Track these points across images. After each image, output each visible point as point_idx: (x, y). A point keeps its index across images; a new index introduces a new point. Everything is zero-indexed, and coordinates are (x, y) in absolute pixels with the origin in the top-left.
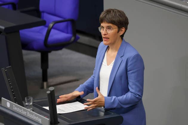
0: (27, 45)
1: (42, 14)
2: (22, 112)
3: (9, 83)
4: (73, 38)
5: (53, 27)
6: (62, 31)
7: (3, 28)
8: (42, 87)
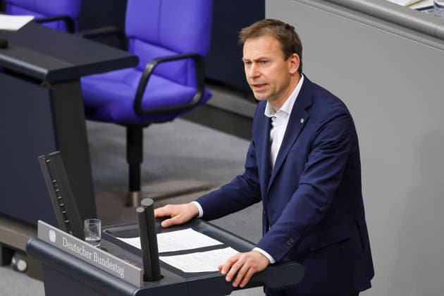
0: (97, 110)
1: (131, 41)
2: (81, 252)
3: (55, 188)
4: (197, 97)
5: (153, 72)
6: (175, 80)
7: (45, 71)
8: (129, 203)
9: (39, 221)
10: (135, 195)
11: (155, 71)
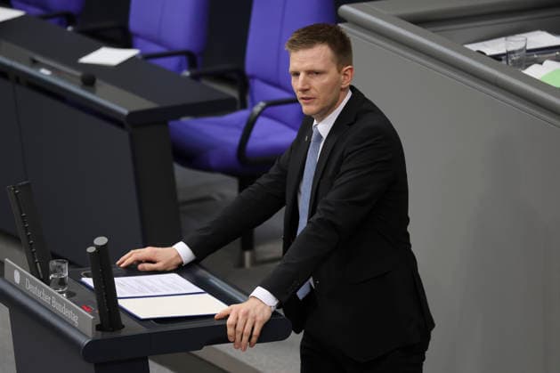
2: (42, 296)
3: (24, 223)
6: (293, 127)
7: (125, 111)
9: (7, 260)
10: (248, 255)
11: (265, 112)
